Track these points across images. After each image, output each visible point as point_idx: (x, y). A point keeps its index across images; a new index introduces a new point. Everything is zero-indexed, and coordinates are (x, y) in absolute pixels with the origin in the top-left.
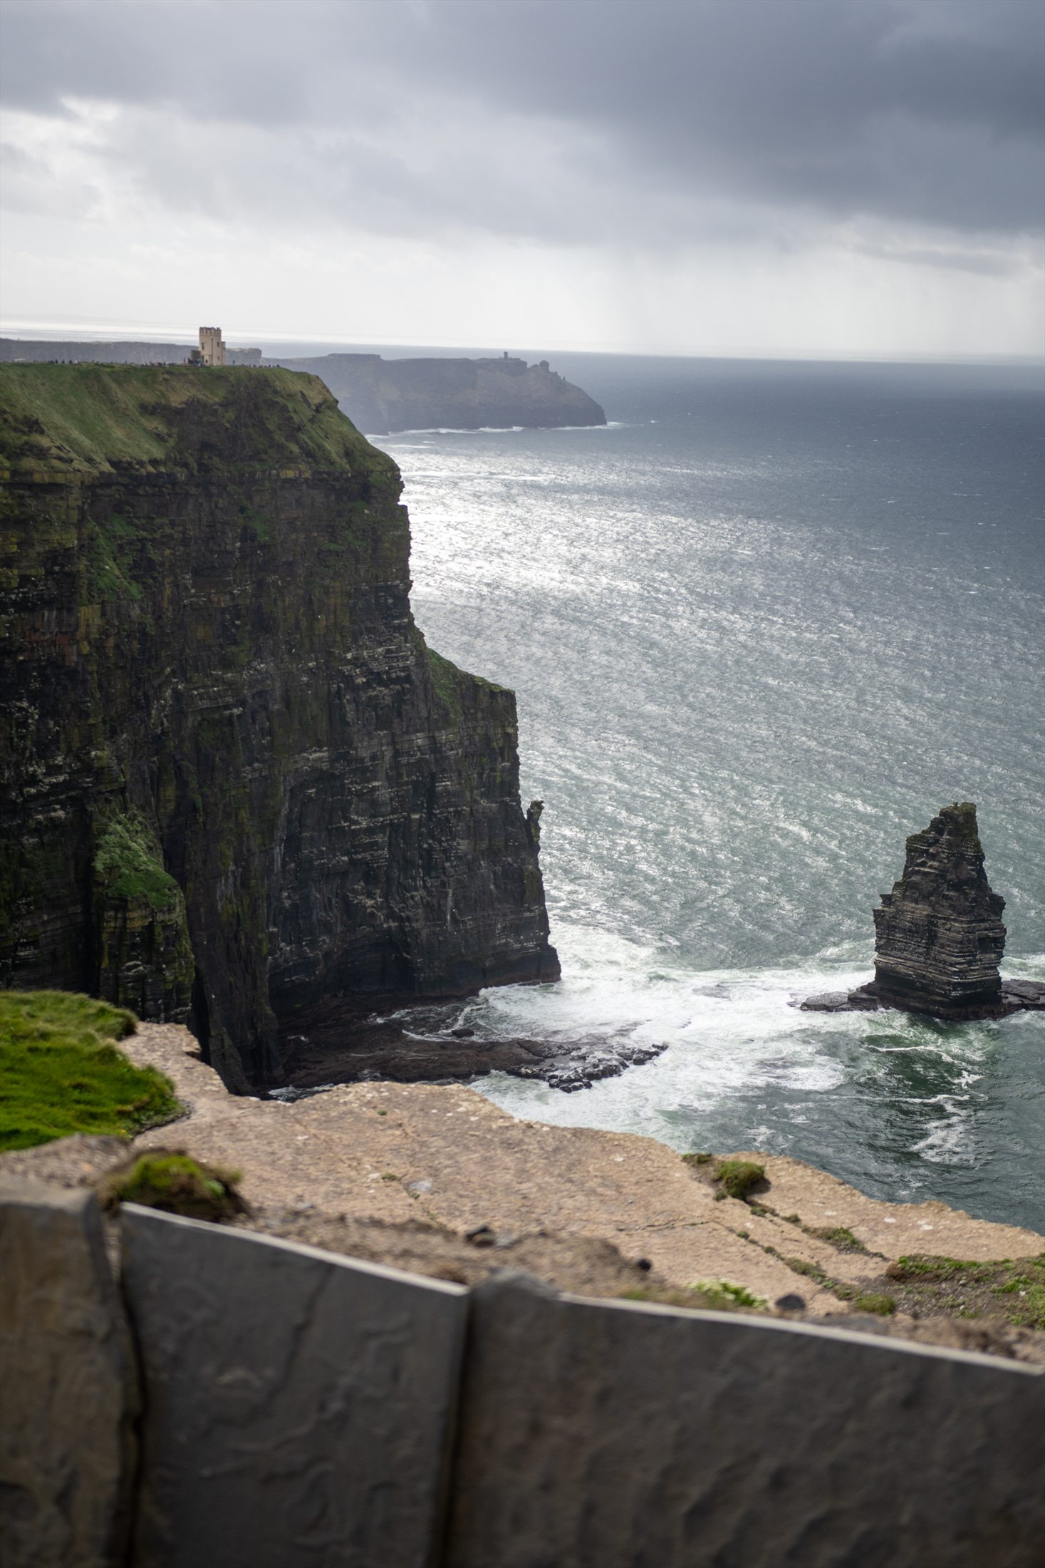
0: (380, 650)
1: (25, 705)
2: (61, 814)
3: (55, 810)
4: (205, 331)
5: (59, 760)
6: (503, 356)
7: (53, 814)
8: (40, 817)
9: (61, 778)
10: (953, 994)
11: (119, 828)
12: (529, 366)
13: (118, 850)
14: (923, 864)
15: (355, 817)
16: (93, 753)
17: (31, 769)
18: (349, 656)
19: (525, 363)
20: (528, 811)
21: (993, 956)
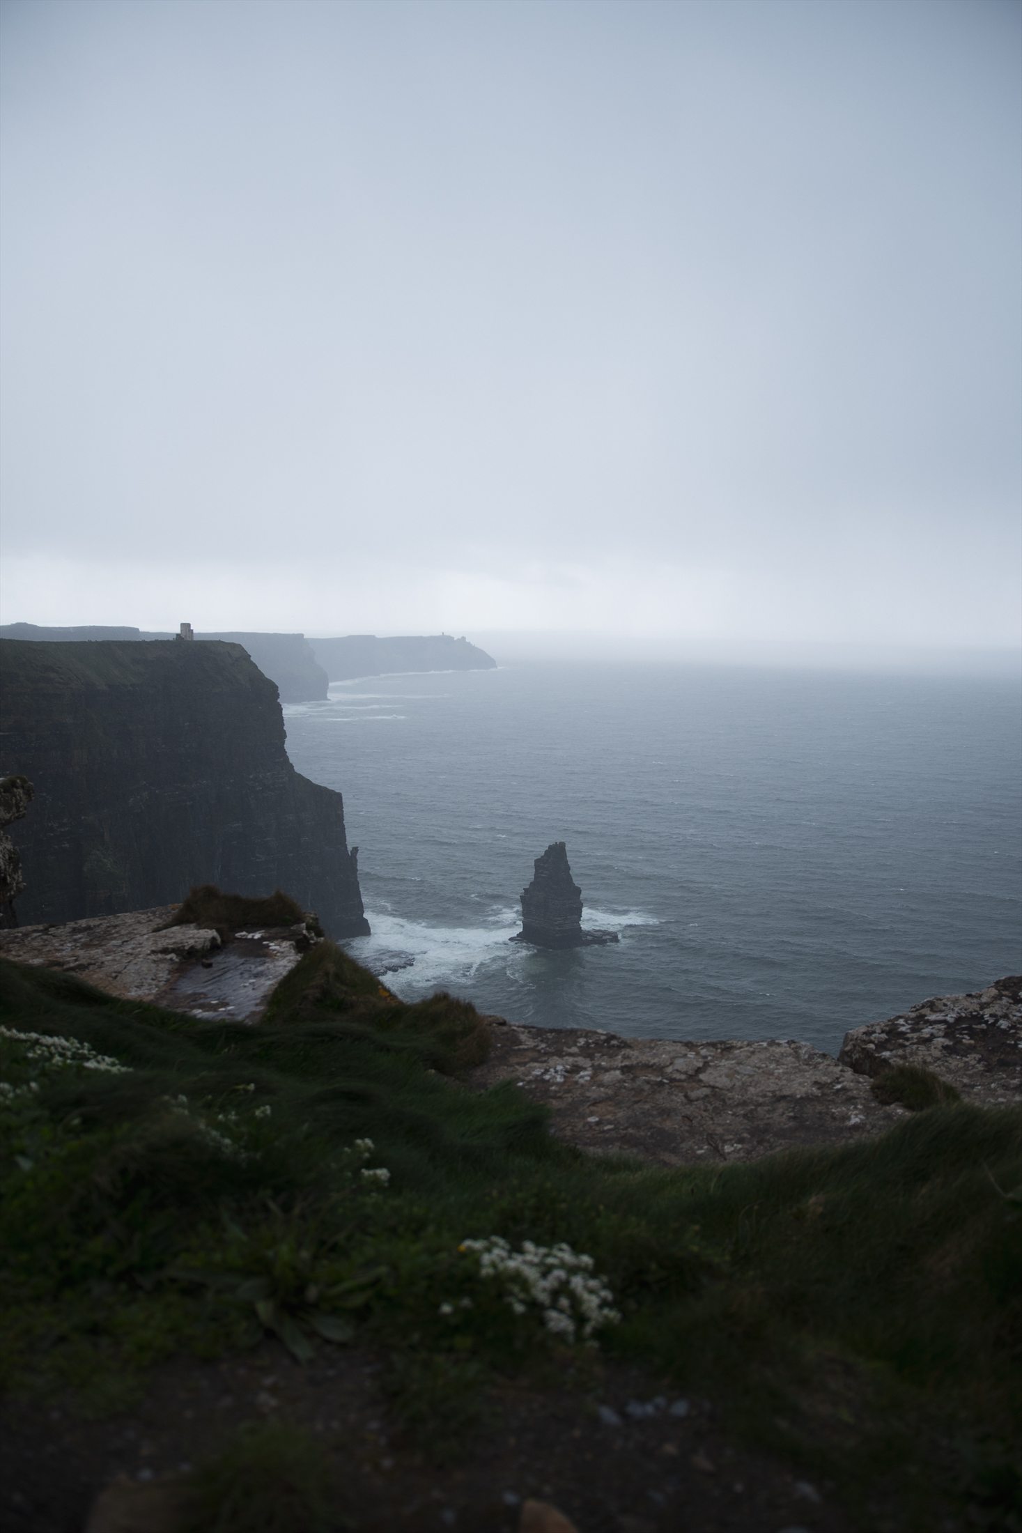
0: (269, 774)
1: (44, 794)
2: (67, 845)
3: (64, 844)
4: (183, 625)
5: (65, 820)
6: (441, 634)
7: (63, 846)
8: (56, 847)
9: (67, 829)
10: (557, 935)
11: (98, 852)
12: (455, 639)
13: (95, 862)
14: (542, 873)
15: (257, 855)
16: (83, 818)
17: (50, 824)
18: (251, 777)
19: (453, 638)
20: (351, 852)
21: (576, 916)
